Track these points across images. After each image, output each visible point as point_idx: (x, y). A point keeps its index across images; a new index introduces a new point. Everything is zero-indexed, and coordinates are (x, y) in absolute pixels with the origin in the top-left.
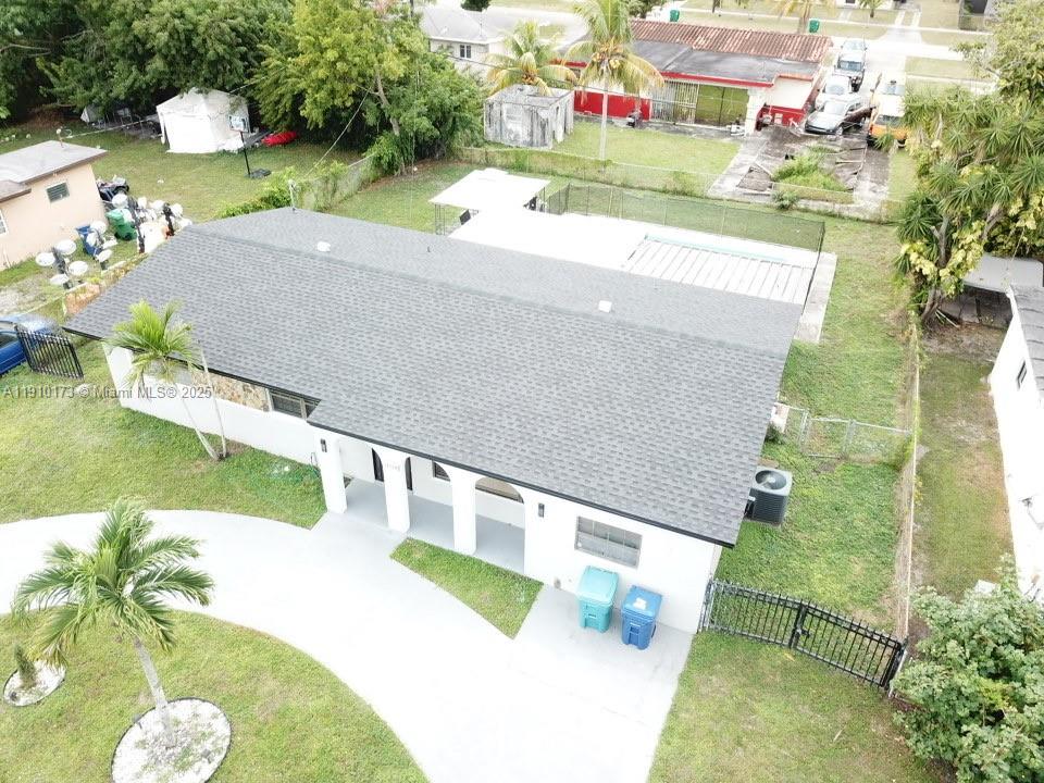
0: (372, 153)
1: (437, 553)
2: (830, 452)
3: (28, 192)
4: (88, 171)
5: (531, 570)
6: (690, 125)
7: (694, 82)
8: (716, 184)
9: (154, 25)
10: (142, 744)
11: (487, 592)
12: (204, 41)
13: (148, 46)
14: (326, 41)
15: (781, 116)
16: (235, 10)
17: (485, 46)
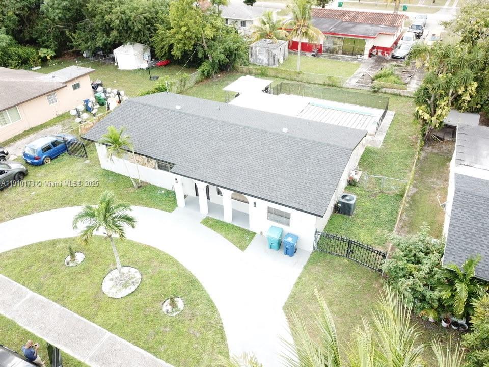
0: (200, 69)
1: (217, 222)
2: (376, 190)
3: (66, 86)
4: (88, 78)
5: (252, 228)
6: (340, 55)
7: (341, 36)
8: (347, 81)
9: (113, 17)
10: (112, 279)
11: (235, 235)
12: (133, 23)
13: (111, 26)
14: (182, 23)
15: (381, 51)
16: (145, 10)
17: (252, 22)
